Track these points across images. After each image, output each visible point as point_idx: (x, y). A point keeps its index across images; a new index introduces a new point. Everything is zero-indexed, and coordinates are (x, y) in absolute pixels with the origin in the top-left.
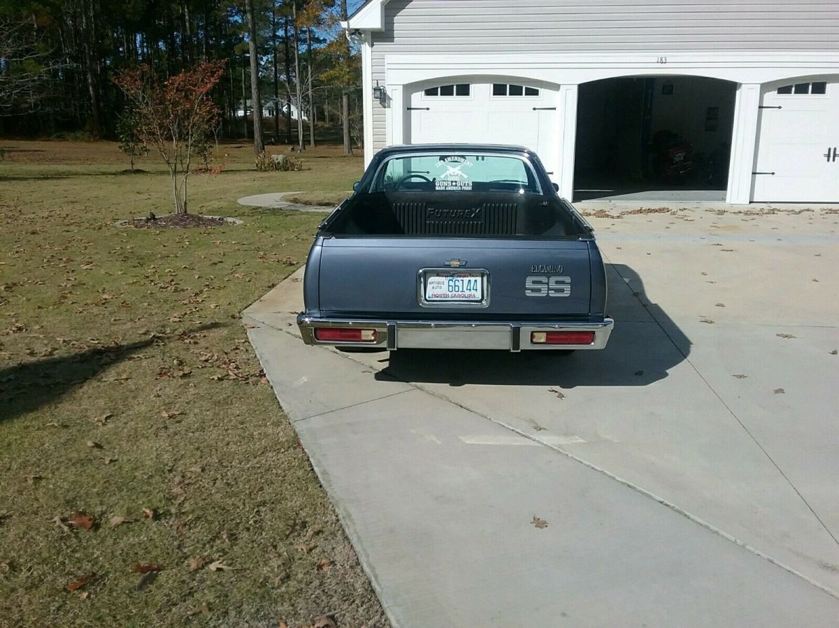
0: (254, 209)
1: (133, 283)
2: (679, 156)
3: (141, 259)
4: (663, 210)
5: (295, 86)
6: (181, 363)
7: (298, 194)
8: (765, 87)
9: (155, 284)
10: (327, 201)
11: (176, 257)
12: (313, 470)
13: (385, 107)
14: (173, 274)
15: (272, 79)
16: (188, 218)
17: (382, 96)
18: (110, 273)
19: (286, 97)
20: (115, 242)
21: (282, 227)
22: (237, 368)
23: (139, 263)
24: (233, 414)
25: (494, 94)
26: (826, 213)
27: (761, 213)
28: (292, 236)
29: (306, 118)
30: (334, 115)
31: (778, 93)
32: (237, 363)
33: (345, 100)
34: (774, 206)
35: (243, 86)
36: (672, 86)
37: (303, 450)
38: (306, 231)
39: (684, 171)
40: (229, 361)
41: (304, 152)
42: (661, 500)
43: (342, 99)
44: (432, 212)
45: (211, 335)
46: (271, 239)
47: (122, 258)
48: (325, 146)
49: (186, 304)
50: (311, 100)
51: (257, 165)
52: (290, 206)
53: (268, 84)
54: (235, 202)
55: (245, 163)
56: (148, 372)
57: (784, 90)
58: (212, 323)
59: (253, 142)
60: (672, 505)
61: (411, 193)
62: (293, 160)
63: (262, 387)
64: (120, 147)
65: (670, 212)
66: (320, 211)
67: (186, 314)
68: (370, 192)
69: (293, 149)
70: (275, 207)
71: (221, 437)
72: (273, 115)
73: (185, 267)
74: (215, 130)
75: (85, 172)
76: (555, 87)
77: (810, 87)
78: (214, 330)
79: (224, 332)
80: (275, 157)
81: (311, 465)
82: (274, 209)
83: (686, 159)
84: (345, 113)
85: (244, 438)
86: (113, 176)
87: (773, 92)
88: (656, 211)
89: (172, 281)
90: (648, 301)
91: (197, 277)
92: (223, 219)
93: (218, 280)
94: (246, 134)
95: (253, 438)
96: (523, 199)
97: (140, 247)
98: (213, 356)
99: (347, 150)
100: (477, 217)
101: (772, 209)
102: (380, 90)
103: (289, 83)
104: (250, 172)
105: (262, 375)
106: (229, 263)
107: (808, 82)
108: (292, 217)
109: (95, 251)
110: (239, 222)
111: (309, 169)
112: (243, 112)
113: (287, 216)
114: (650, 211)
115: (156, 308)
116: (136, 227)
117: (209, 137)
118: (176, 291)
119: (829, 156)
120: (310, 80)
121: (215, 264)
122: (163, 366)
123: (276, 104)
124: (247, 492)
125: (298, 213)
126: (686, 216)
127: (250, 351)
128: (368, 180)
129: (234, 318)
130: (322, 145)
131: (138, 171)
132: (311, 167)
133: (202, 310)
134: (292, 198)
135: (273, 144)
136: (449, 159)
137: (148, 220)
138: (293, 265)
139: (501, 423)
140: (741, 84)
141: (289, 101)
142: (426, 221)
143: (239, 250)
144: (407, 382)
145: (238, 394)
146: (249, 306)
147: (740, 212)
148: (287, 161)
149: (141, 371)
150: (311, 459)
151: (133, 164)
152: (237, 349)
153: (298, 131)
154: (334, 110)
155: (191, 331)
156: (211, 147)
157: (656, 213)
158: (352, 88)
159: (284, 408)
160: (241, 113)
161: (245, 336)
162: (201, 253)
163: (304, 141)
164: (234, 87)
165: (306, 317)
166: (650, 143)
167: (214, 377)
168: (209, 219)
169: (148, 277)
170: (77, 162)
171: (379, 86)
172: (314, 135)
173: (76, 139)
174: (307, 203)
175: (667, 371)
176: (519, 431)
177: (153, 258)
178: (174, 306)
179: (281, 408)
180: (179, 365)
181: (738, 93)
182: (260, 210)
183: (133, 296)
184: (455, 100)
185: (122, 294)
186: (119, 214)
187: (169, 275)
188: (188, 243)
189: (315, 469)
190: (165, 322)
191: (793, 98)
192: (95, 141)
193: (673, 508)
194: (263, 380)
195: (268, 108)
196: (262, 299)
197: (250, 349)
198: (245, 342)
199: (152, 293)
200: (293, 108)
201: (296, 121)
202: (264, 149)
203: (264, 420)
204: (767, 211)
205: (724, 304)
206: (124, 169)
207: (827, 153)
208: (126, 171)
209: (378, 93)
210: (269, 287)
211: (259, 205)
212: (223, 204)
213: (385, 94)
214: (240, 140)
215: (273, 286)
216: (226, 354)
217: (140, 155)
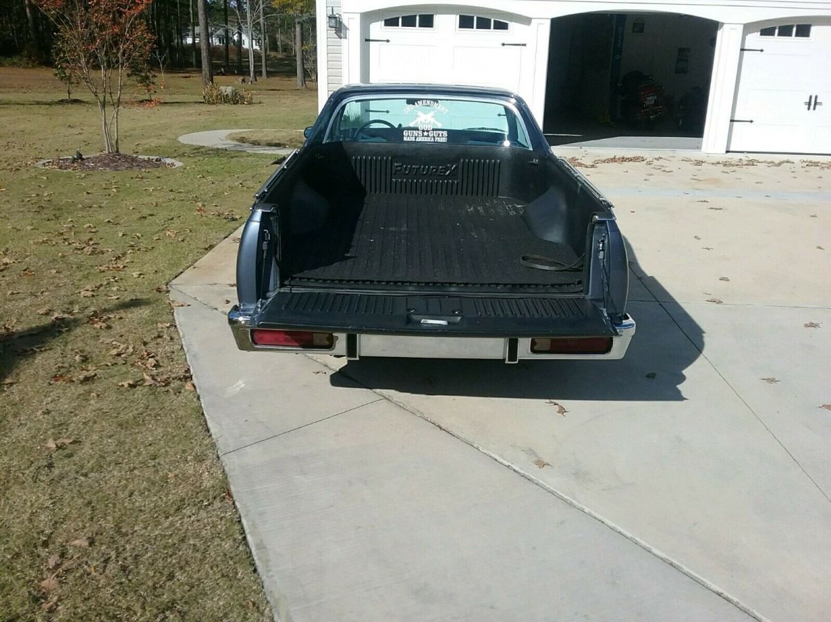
0: (195, 149)
1: (43, 242)
2: (650, 100)
3: (59, 209)
4: (638, 158)
5: (246, 13)
6: (85, 360)
7: (244, 132)
8: (748, 28)
9: (69, 244)
10: (278, 142)
11: (100, 207)
12: (245, 538)
13: (341, 38)
14: (93, 230)
15: (222, 5)
16: (119, 159)
17: (338, 26)
18: (19, 227)
19: (236, 24)
20: (32, 187)
21: (226, 172)
22: (157, 366)
23: (54, 215)
24: (142, 443)
25: (460, 27)
26: (807, 165)
27: (739, 164)
28: (237, 184)
29: (258, 48)
30: (287, 44)
31: (761, 35)
32: (156, 358)
33: (298, 29)
34: (752, 156)
35: (191, 12)
36: (644, 24)
37: (234, 503)
38: (253, 177)
39: (654, 116)
40: (148, 355)
41: (255, 84)
42: (720, 590)
43: (295, 28)
44: (399, 168)
45: (129, 316)
46: (213, 186)
47: (35, 208)
48: (277, 79)
49: (104, 271)
50: (262, 28)
51: (204, 97)
52: (236, 145)
53: (218, 10)
54: (175, 140)
55: (192, 94)
56: (41, 373)
57: (767, 32)
58: (132, 300)
59: (201, 72)
60: (735, 600)
61: (373, 143)
62: (243, 93)
63: (186, 397)
64: (56, 75)
65: (645, 162)
66: (270, 152)
67: (101, 285)
68: (324, 142)
69: (243, 81)
70: (220, 147)
71: (124, 482)
72: (223, 43)
73: (109, 221)
74: (160, 59)
75: (17, 101)
76: (526, 21)
77: (795, 29)
78: (133, 309)
79: (145, 312)
80: (223, 88)
81: (243, 532)
82: (218, 149)
83: (656, 103)
84: (298, 44)
85: (154, 483)
86: (47, 106)
87: (756, 33)
88: (630, 160)
89: (91, 239)
90: (642, 272)
91: (121, 235)
92: (160, 160)
93: (146, 240)
94: (194, 63)
95: (167, 482)
96: (508, 154)
97: (60, 194)
98: (128, 348)
99: (301, 83)
100: (453, 175)
101: (750, 160)
102: (335, 18)
103: (239, 10)
104: (196, 105)
105: (187, 377)
106: (162, 215)
107: (792, 24)
108: (237, 159)
109: (7, 198)
110: (178, 164)
111: (260, 103)
112: (191, 39)
113: (233, 157)
114: (623, 159)
115: (65, 276)
116: (60, 168)
117: (153, 64)
118: (93, 253)
119: (809, 104)
120: (261, 7)
121: (145, 218)
122: (61, 365)
123: (227, 31)
124: (150, 583)
125: (244, 154)
126: (663, 166)
127: (175, 340)
128: (322, 125)
129: (160, 292)
130: (274, 76)
131: (76, 101)
132: (262, 101)
133: (121, 279)
134: (238, 137)
135: (223, 75)
136: (420, 103)
137: (74, 160)
138: (236, 220)
139: (493, 455)
140: (723, 24)
141: (240, 28)
142: (391, 178)
143: (174, 199)
144: (371, 389)
145: (154, 409)
146: (179, 274)
147: (718, 163)
148: (236, 94)
149: (32, 371)
150: (244, 521)
151: (69, 93)
152: (159, 337)
153: (249, 61)
154: (286, 40)
155: (105, 310)
156: (155, 76)
157: (631, 162)
158: (305, 17)
159: (212, 431)
160: (189, 41)
161: (171, 318)
162: (130, 203)
163: (255, 72)
164: (181, 12)
165: (241, 315)
166: (618, 85)
167: (123, 383)
168: (144, 161)
169: (62, 234)
170: (10, 90)
171: (335, 13)
172: (266, 66)
173: (14, 64)
174: (256, 143)
175: (684, 372)
176: (517, 469)
177: (72, 208)
178: (88, 274)
179: (208, 430)
180: (83, 361)
181: (719, 33)
182: (203, 150)
183: (39, 259)
184: (417, 32)
185: (27, 256)
186: (44, 152)
187: (88, 231)
188: (114, 190)
189: (249, 538)
190: (73, 297)
191: (776, 40)
192: (33, 67)
193: (736, 605)
194: (188, 386)
195: (218, 36)
196: (195, 265)
197: (175, 336)
198: (171, 326)
199: (63, 256)
200: (244, 37)
201: (247, 50)
202: (212, 81)
203: (184, 451)
204: (746, 163)
205: (729, 278)
206: (61, 99)
207: (808, 101)
208: (62, 101)
209: (333, 21)
210: (206, 249)
211: (201, 145)
212: (163, 142)
213: (341, 23)
214: (190, 69)
215: (211, 247)
216: (145, 344)
217: (77, 83)
